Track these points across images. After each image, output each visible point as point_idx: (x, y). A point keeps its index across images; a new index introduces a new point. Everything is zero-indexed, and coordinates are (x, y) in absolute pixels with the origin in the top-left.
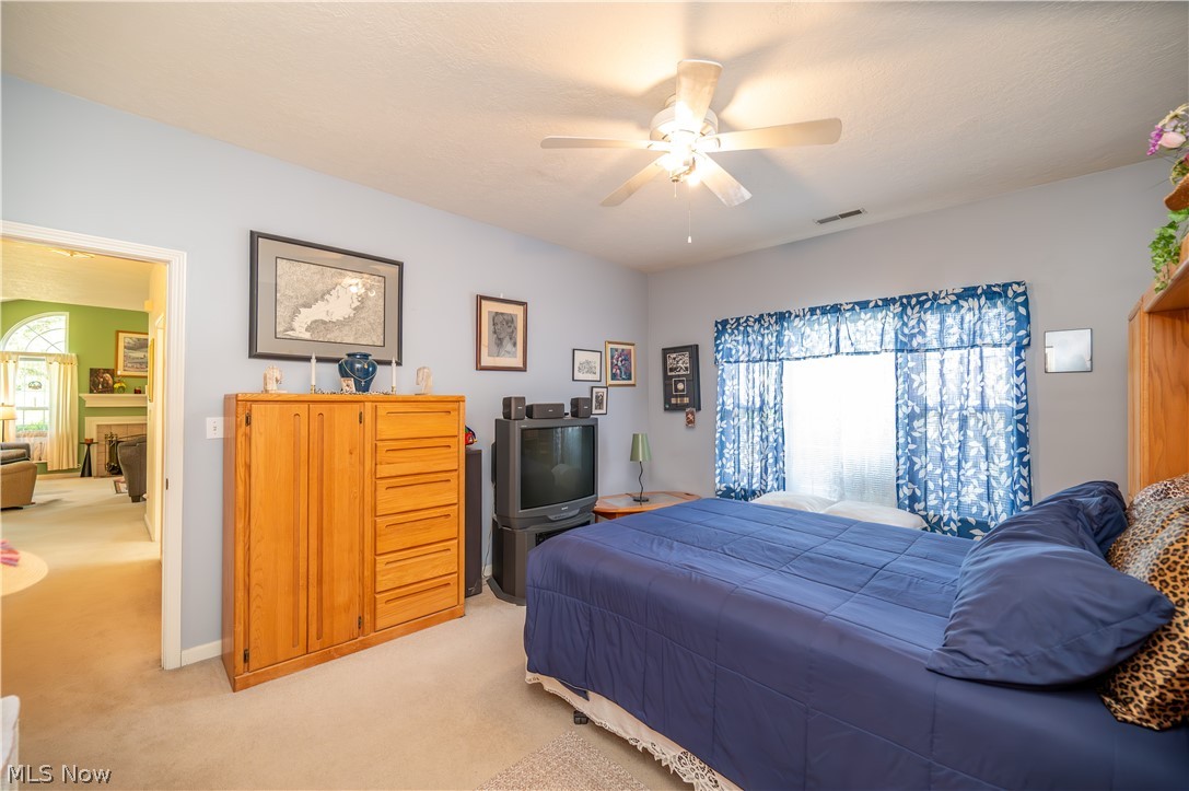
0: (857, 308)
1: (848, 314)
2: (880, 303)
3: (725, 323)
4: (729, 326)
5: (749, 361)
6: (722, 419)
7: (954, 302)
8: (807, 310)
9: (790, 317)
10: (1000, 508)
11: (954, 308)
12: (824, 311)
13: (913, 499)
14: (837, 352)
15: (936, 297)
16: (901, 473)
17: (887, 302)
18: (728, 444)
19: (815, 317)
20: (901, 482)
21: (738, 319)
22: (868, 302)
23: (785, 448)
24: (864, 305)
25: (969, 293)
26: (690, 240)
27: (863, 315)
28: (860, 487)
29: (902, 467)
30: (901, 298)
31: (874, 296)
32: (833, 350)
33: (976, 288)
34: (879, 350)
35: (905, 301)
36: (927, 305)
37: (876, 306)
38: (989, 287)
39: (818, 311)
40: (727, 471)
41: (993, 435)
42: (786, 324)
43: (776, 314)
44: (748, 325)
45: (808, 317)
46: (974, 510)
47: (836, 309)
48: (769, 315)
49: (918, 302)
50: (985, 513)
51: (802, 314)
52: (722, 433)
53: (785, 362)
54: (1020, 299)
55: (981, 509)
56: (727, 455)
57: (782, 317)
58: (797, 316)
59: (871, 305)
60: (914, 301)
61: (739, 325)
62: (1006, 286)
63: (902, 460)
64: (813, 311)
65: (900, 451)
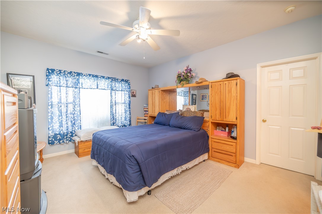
0: (102, 77)
1: (99, 79)
2: (107, 78)
3: (53, 70)
4: (55, 72)
5: (66, 87)
6: (51, 108)
7: (121, 81)
8: (88, 75)
9: (82, 75)
10: (128, 121)
11: (121, 83)
12: (93, 76)
13: (114, 123)
14: (97, 88)
15: (118, 79)
16: (111, 118)
17: (109, 78)
18: (54, 118)
19: (90, 77)
20: (111, 120)
21: (60, 71)
22: (104, 77)
23: (81, 116)
24: (103, 77)
25: (123, 80)
26: (144, 58)
27: (103, 80)
28: (103, 123)
29: (112, 117)
30: (111, 78)
31: (106, 76)
32: (96, 87)
33: (124, 80)
34: (106, 89)
35: (112, 79)
36: (116, 81)
37: (106, 78)
38: (126, 80)
39: (91, 76)
40: (54, 128)
41: (127, 108)
42: (80, 77)
43: (77, 73)
44: (65, 74)
45: (88, 76)
46: (123, 123)
47: (97, 76)
48: (74, 72)
49: (115, 80)
50: (125, 123)
51: (86, 75)
52: (52, 113)
53: (80, 89)
54: (130, 83)
55: (124, 122)
56: (54, 122)
57: (79, 74)
58: (84, 75)
59: (105, 78)
60: (114, 79)
61: (61, 72)
62: (128, 80)
63: (112, 115)
64: (90, 75)
65: (111, 113)
